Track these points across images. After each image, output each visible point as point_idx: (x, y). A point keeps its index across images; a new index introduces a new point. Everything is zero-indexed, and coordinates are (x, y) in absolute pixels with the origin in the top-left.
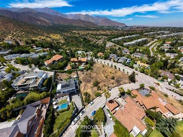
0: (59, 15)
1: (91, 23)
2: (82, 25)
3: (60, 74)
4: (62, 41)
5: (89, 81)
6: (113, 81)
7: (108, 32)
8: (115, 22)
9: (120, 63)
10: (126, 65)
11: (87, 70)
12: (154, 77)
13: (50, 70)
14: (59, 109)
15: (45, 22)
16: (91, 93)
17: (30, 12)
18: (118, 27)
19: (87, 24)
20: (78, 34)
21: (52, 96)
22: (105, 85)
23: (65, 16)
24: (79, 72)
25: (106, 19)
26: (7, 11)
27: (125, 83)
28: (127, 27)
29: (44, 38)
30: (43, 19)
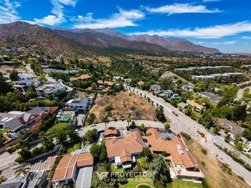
0: (119, 36)
1: (159, 46)
2: (145, 48)
3: (79, 92)
4: (109, 65)
5: (103, 105)
6: (131, 111)
7: (175, 59)
8: (199, 46)
9: (161, 97)
10: (167, 101)
11: (108, 95)
12: (204, 125)
13: (71, 87)
14: (61, 119)
15: (101, 43)
16: (97, 116)
17: (89, 33)
18: (202, 53)
19: (152, 48)
20: (133, 58)
21: (60, 107)
22: (118, 113)
23: (126, 37)
24: (99, 95)
25: (184, 42)
26: (69, 32)
27: (148, 119)
28: (220, 54)
29: (90, 59)
30: (100, 40)
